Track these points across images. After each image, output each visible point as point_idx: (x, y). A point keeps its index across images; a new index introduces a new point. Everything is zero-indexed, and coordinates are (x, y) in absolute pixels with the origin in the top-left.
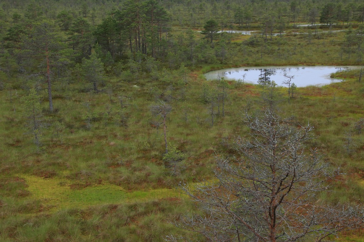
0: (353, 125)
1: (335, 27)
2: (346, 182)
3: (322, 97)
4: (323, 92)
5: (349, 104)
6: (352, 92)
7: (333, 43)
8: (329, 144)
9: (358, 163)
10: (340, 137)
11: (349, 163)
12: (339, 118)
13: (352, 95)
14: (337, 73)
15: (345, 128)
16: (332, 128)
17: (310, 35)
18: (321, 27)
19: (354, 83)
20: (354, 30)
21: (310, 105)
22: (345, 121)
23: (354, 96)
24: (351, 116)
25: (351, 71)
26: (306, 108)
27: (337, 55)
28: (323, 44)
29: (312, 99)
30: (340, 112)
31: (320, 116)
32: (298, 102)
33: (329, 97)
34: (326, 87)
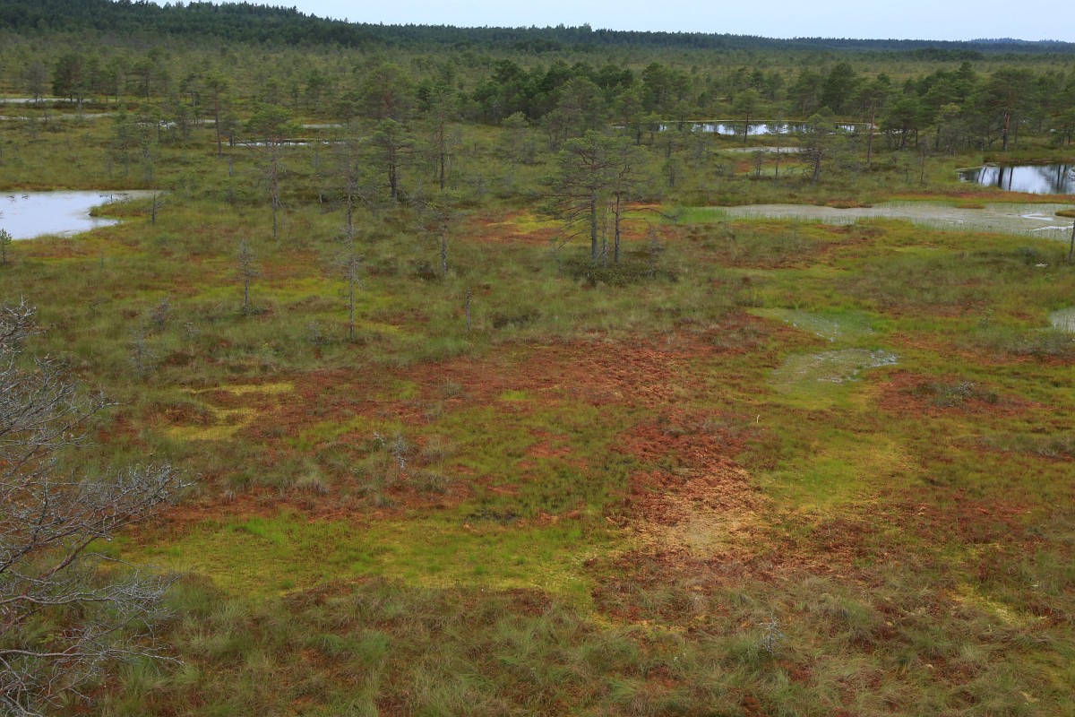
0: (147, 313)
1: (90, 107)
2: (140, 435)
3: (74, 260)
4: (76, 247)
5: (135, 271)
6: (140, 246)
7: (87, 141)
8: (98, 359)
9: (161, 394)
10: (120, 341)
11: (144, 395)
12: (116, 302)
13: (140, 251)
14: (104, 206)
15: (130, 323)
16: (102, 324)
17: (32, 123)
18: (58, 106)
19: (143, 227)
20: (130, 114)
21: (50, 279)
22: (130, 308)
23: (144, 255)
24: (142, 296)
25: (133, 202)
26: (39, 286)
27: (99, 167)
28: (66, 142)
29: (52, 265)
30: (117, 289)
31: (75, 302)
32: (19, 272)
33: (90, 259)
34: (83, 237)
